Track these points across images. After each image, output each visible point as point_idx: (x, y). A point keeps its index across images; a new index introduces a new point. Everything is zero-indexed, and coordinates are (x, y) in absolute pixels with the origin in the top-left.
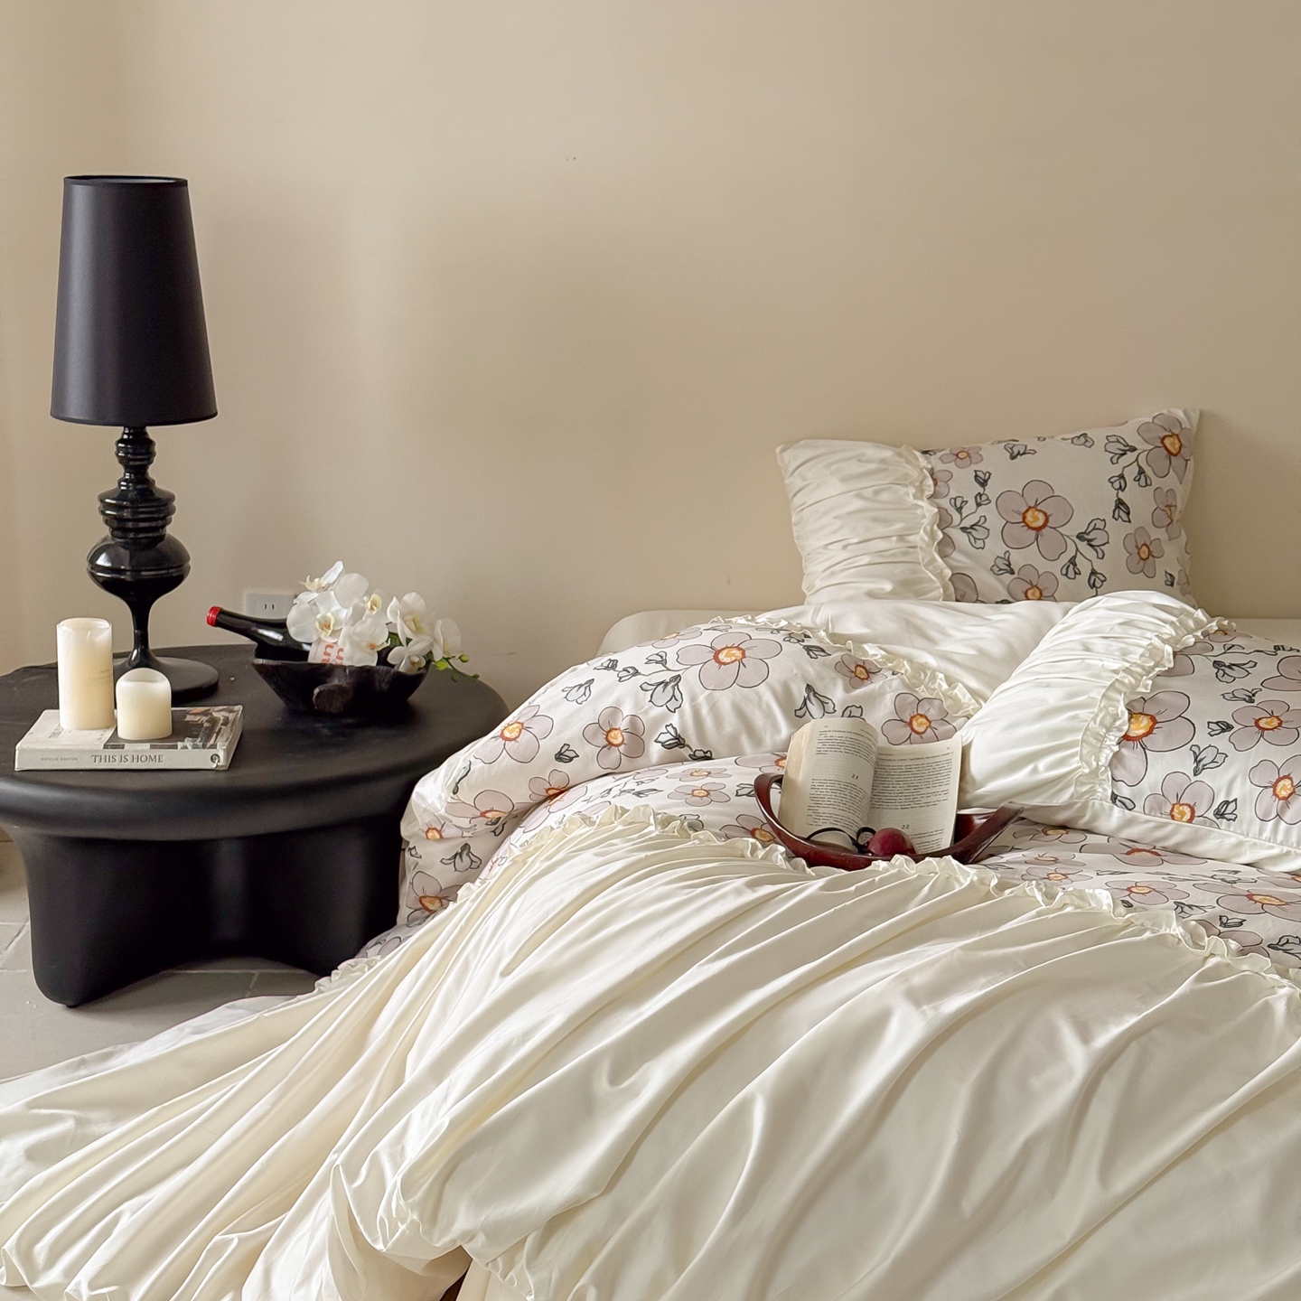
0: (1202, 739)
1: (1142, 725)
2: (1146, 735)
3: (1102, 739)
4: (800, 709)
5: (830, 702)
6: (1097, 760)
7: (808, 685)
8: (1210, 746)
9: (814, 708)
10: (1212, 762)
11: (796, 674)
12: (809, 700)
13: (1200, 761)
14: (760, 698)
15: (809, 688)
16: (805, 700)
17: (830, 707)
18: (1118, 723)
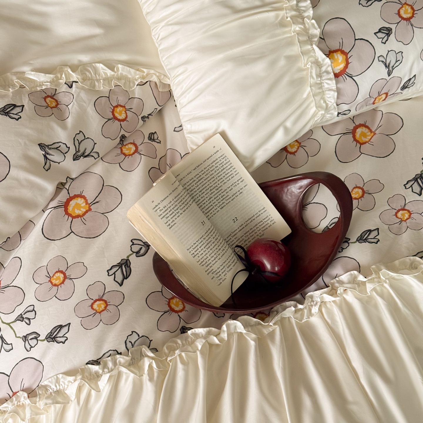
0: (381, 49)
1: (340, 61)
2: (346, 67)
3: (320, 85)
4: (45, 164)
5: (60, 144)
6: (325, 102)
7: (39, 145)
8: (389, 51)
9: (55, 156)
10: (396, 62)
11: (25, 143)
12: (48, 154)
13: (389, 66)
14: (17, 180)
15: (42, 146)
16: (45, 156)
17: (63, 148)
18: (324, 69)
